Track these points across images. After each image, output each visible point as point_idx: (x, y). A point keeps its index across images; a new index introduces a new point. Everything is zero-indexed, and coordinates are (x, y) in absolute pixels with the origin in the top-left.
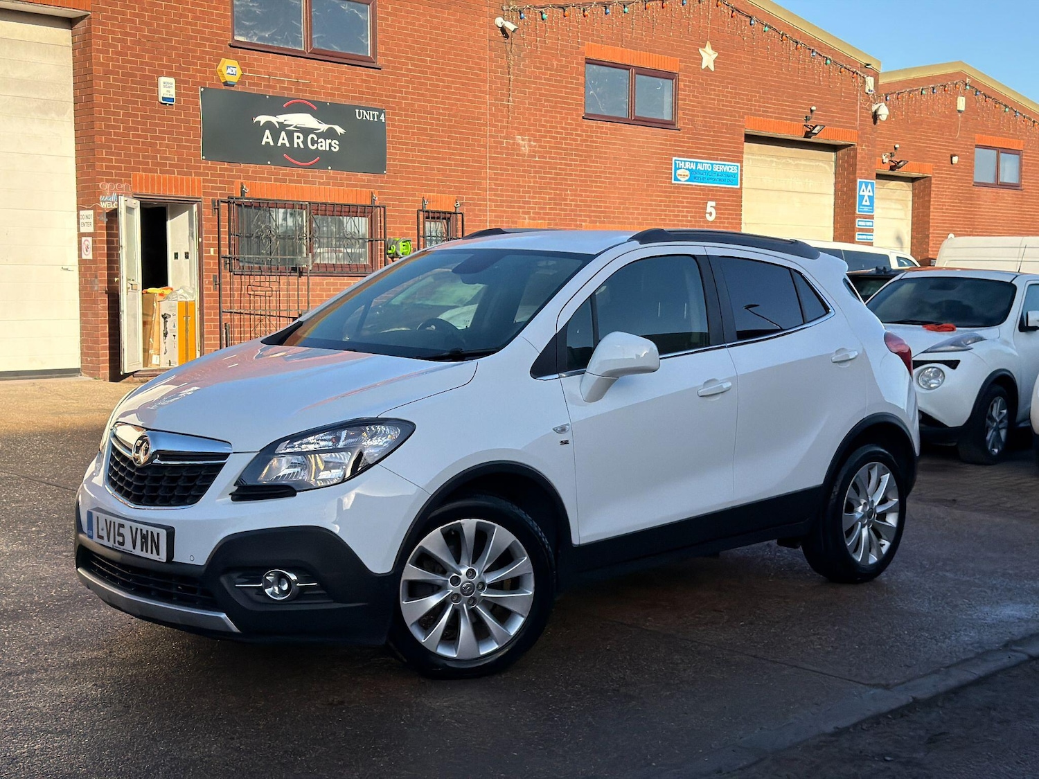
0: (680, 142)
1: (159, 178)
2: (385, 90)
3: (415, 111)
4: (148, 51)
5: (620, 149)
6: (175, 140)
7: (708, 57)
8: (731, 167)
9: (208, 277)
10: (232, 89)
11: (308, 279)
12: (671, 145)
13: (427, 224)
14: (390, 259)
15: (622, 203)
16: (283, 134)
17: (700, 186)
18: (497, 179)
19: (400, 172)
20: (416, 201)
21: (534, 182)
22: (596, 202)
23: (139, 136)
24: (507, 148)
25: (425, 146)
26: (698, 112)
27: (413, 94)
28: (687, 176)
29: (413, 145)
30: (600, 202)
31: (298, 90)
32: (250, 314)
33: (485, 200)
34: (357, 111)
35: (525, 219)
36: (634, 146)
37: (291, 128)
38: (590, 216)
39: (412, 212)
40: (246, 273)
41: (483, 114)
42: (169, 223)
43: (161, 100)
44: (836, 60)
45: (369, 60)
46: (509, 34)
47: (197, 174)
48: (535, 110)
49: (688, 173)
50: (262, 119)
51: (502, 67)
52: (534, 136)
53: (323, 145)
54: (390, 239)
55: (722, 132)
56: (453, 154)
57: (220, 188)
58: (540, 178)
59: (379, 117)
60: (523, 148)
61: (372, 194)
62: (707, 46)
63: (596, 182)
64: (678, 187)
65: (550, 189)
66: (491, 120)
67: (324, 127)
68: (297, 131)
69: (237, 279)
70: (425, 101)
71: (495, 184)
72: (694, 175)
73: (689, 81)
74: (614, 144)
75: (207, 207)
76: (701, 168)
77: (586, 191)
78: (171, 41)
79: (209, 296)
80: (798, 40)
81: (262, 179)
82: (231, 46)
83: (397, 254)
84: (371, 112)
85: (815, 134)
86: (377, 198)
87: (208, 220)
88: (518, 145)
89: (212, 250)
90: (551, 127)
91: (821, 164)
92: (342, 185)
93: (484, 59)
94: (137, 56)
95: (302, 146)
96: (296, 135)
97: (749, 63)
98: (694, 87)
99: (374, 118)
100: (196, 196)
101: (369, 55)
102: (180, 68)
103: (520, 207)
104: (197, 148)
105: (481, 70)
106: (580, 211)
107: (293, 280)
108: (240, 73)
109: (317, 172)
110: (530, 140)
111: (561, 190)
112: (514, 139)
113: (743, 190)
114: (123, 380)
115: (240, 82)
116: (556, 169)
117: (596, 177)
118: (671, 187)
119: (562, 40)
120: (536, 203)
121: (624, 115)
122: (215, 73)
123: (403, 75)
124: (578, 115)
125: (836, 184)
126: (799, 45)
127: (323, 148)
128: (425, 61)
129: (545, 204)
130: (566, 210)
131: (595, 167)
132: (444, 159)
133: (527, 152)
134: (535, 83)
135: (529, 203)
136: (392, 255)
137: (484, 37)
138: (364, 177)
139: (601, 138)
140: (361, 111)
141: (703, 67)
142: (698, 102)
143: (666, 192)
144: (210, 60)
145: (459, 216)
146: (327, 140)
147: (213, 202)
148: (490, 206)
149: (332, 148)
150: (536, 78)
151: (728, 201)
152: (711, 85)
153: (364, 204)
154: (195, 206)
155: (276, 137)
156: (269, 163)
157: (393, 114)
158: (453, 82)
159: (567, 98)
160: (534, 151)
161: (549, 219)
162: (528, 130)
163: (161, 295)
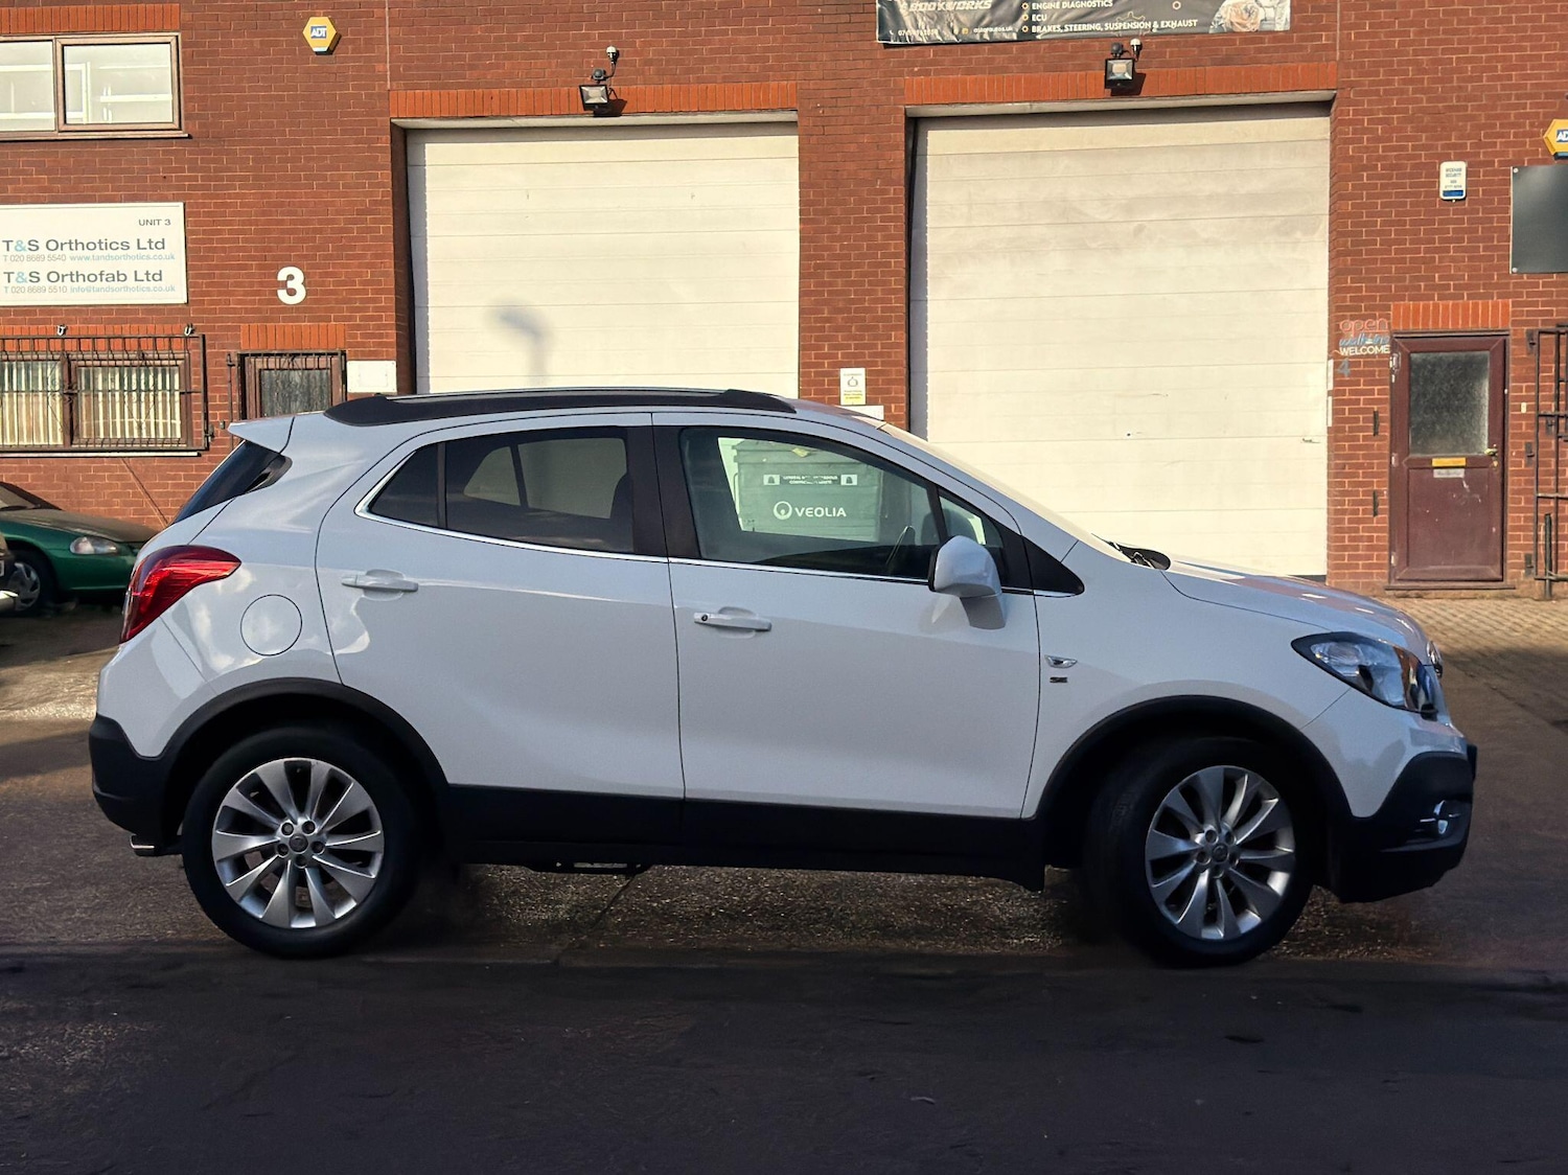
1: (1437, 306)
4: (1426, 129)
6: (1465, 250)
9: (1515, 446)
23: (1406, 251)
43: (1443, 195)
47: (1502, 296)
57: (1543, 313)
75: (1516, 342)
78: (1465, 108)
79: (1518, 474)
87: (1518, 361)
89: (1524, 405)
94: (1408, 139)
100: (1500, 328)
102: (1479, 145)
104: (1504, 257)
122: (1540, 144)
144: (1532, 125)
147: (1530, 333)
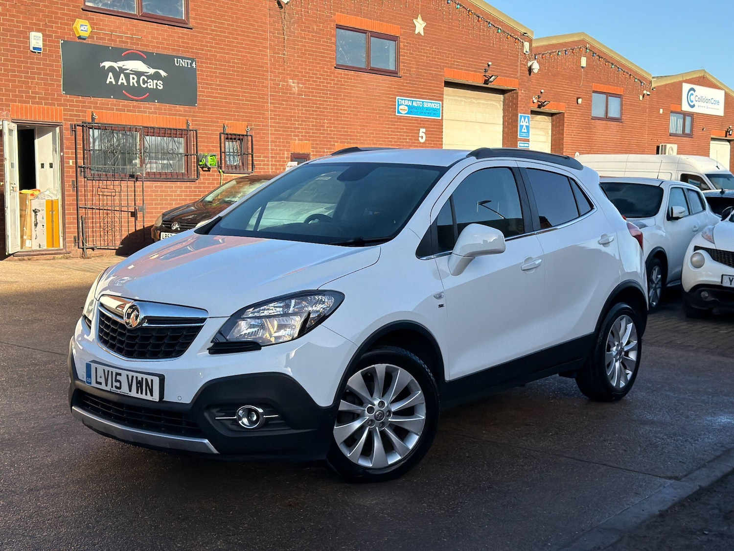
0: (402, 86)
1: (31, 107)
2: (195, 44)
3: (217, 60)
4: (21, 13)
5: (360, 91)
6: (42, 79)
7: (420, 25)
8: (436, 104)
9: (68, 181)
10: (84, 41)
11: (143, 183)
12: (395, 88)
13: (227, 143)
14: (200, 169)
15: (362, 129)
16: (122, 75)
17: (415, 117)
18: (276, 111)
19: (206, 105)
20: (219, 127)
21: (302, 114)
22: (344, 128)
23: (15, 76)
24: (282, 89)
25: (225, 86)
26: (413, 64)
27: (216, 48)
28: (406, 110)
29: (216, 85)
30: (347, 128)
31: (132, 43)
32: (100, 209)
33: (267, 126)
34: (176, 59)
35: (295, 140)
36: (370, 88)
37: (128, 71)
38: (340, 139)
39: (216, 134)
40: (96, 179)
41: (267, 63)
42: (37, 141)
43: (31, 49)
44: (504, 30)
45: (184, 22)
46: (283, 6)
47: (59, 105)
48: (302, 61)
49: (406, 108)
50: (107, 64)
51: (278, 30)
52: (301, 80)
53: (151, 84)
54: (200, 154)
55: (430, 80)
56: (244, 92)
57: (76, 116)
58: (306, 110)
59: (191, 64)
60: (293, 89)
61: (187, 121)
62: (419, 18)
63: (344, 114)
64: (400, 118)
65: (313, 118)
66: (270, 68)
67: (152, 71)
68: (132, 74)
69: (89, 183)
70: (224, 53)
71: (274, 115)
72: (411, 109)
73: (407, 43)
74: (357, 87)
75: (67, 129)
76: (415, 105)
77: (337, 120)
78: (39, 5)
79: (69, 196)
80: (479, 15)
81: (107, 109)
82: (83, 10)
83: (206, 165)
84: (186, 61)
85: (491, 82)
86: (191, 124)
87: (67, 139)
88: (290, 86)
89: (71, 161)
90: (313, 74)
91: (494, 103)
92: (166, 114)
93: (265, 23)
94: (14, 16)
95: (136, 85)
96: (131, 76)
97: (447, 31)
98: (410, 47)
99: (188, 65)
100: (59, 121)
101: (184, 19)
102: (45, 25)
103: (291, 132)
104: (59, 86)
105: (264, 31)
106: (334, 134)
107: (131, 184)
108: (90, 30)
109: (147, 104)
110: (298, 83)
111: (320, 119)
112: (287, 82)
113: (444, 121)
114: (6, 259)
115: (91, 37)
116: (316, 104)
117: (344, 110)
118: (395, 118)
119: (320, 11)
120: (303, 129)
121: (363, 66)
122: (72, 30)
123: (208, 34)
124: (332, 65)
125: (504, 117)
126: (480, 19)
127: (152, 87)
128: (224, 24)
129: (309, 129)
130: (324, 134)
131: (344, 103)
132: (239, 96)
133: (296, 92)
134: (302, 42)
135: (298, 128)
136: (202, 166)
137: (265, 7)
138: (181, 108)
139: (348, 82)
140: (179, 60)
141: (416, 32)
142: (414, 58)
143: (392, 121)
144: (68, 20)
145: (250, 138)
146: (154, 81)
147: (71, 125)
148: (271, 130)
149: (158, 87)
150: (302, 38)
151: (434, 128)
152: (421, 46)
153: (181, 128)
154: (58, 129)
155: (117, 78)
156: (112, 97)
157: (202, 63)
158: (244, 40)
159: (324, 53)
160: (301, 91)
161: (312, 140)
162: (297, 75)
163: (32, 195)
